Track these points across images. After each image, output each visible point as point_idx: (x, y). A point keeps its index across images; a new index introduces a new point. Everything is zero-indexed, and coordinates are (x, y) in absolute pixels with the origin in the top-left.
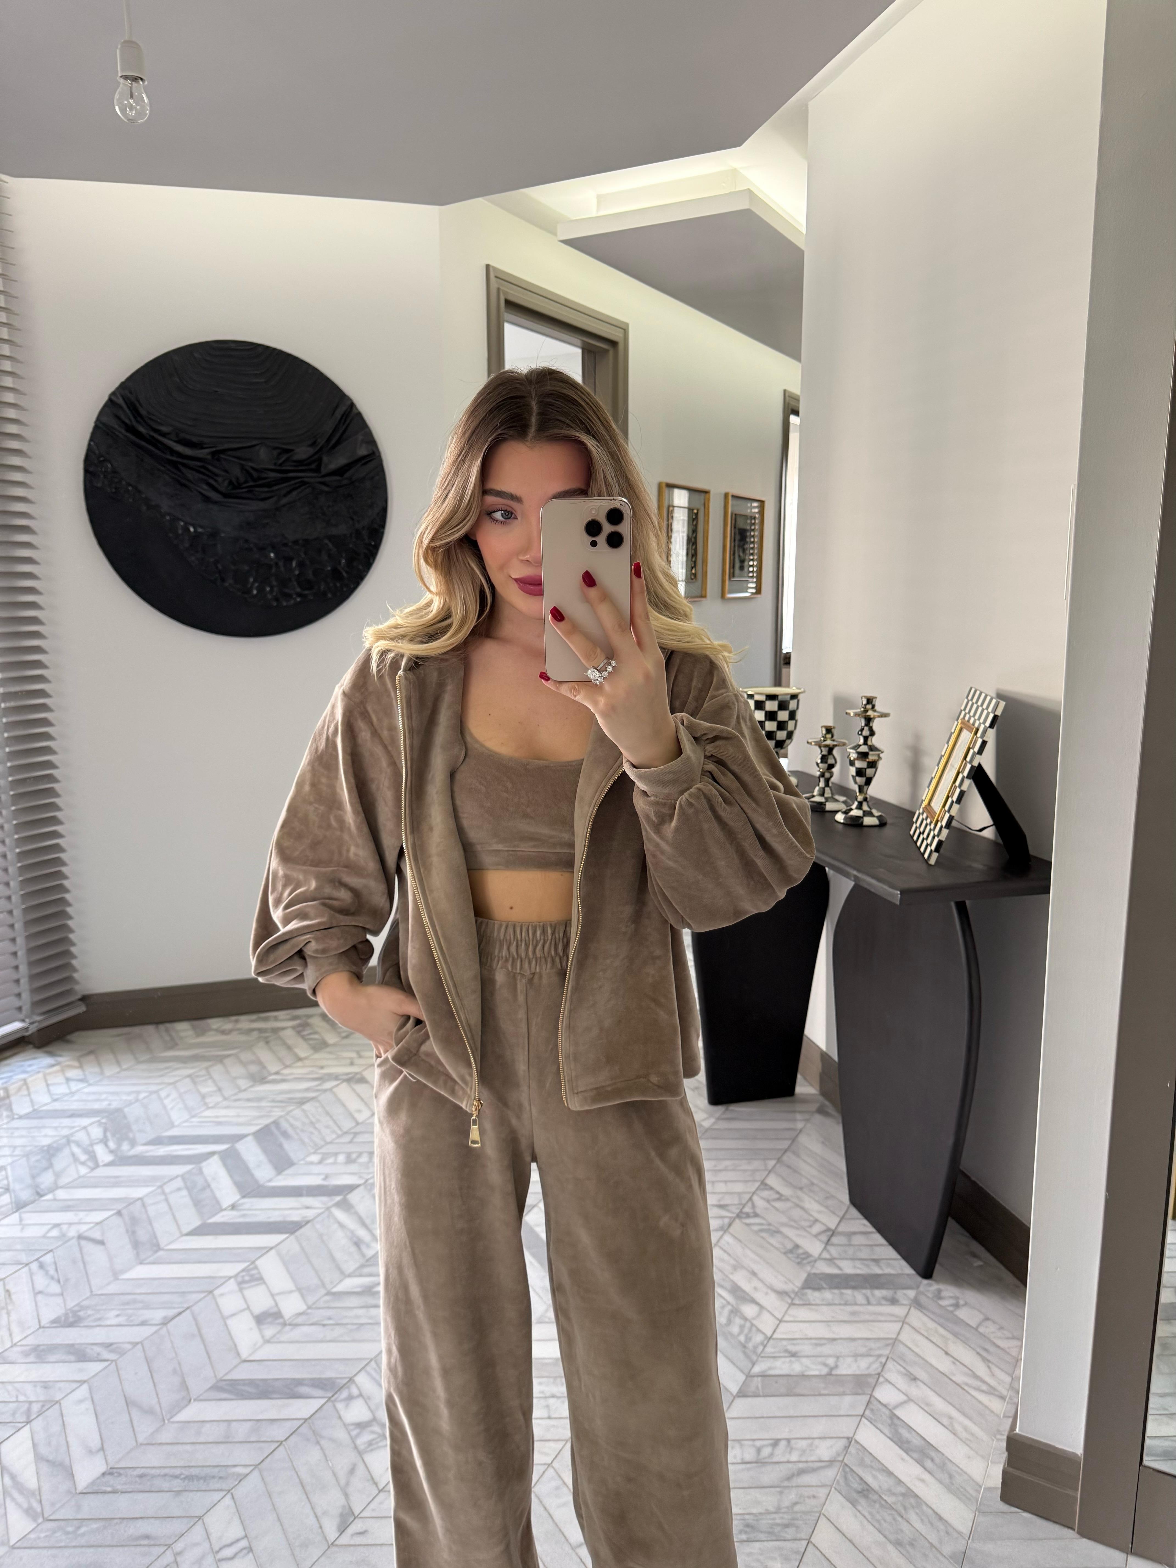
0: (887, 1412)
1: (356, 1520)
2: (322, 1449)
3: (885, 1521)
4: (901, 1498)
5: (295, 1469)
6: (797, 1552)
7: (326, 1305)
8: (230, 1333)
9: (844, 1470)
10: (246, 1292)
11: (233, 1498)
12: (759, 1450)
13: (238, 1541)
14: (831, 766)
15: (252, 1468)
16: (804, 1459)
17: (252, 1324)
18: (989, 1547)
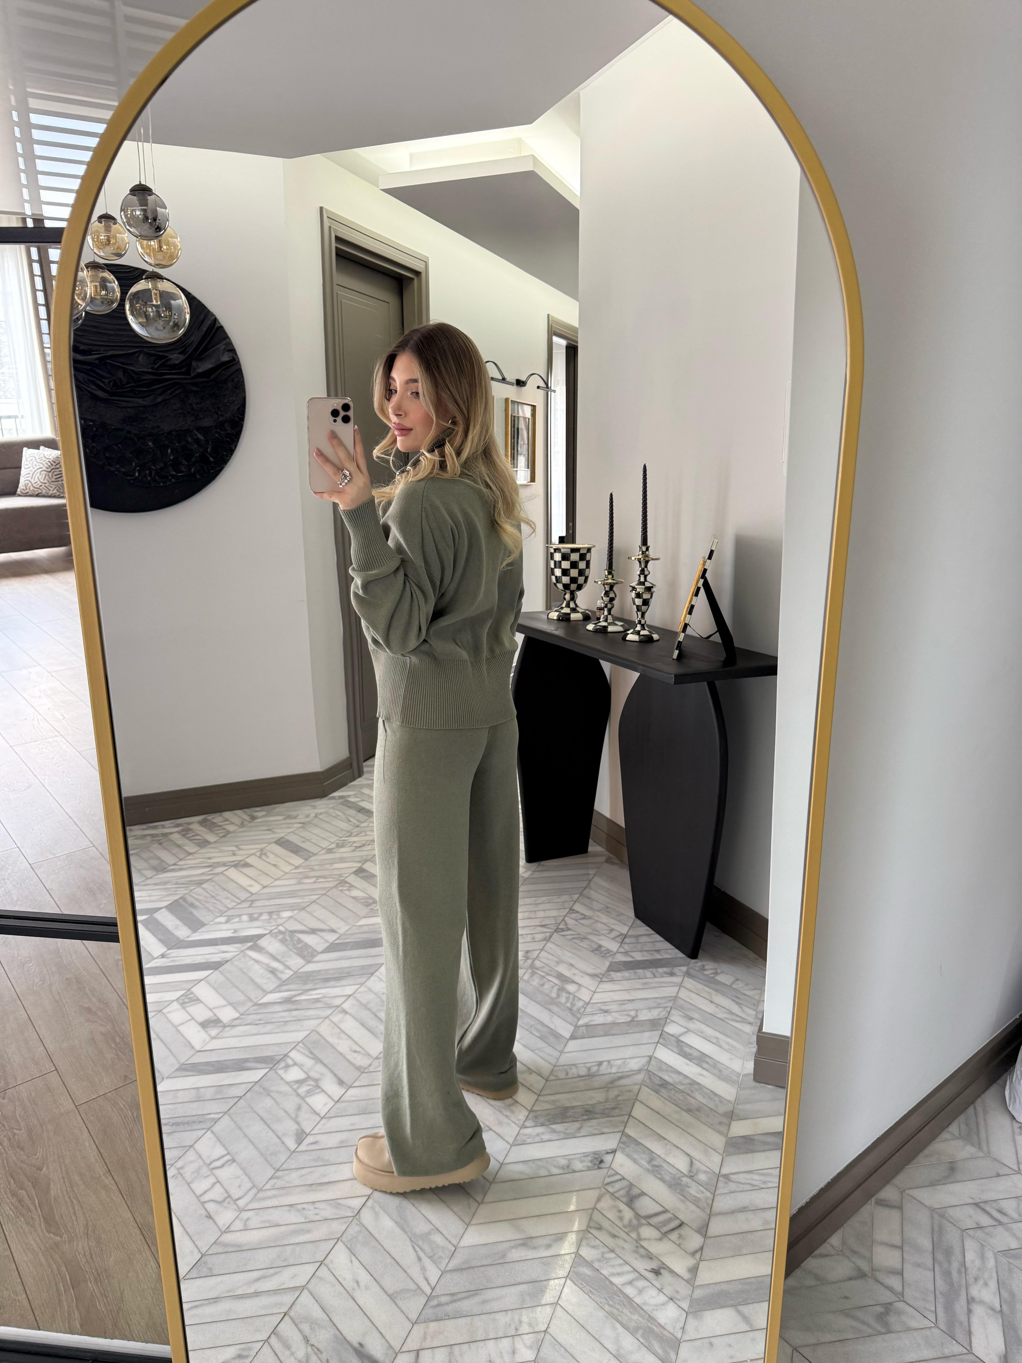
0: (674, 1039)
1: (308, 1136)
2: (272, 1098)
3: (679, 1099)
4: (688, 1086)
5: (255, 1112)
6: (622, 1122)
7: (255, 1012)
8: (182, 1035)
9: (649, 1075)
10: (188, 1009)
11: (213, 1132)
12: (589, 1069)
13: (223, 1156)
14: (612, 600)
15: (222, 1114)
16: (620, 1071)
17: (199, 1028)
18: (748, 1107)
